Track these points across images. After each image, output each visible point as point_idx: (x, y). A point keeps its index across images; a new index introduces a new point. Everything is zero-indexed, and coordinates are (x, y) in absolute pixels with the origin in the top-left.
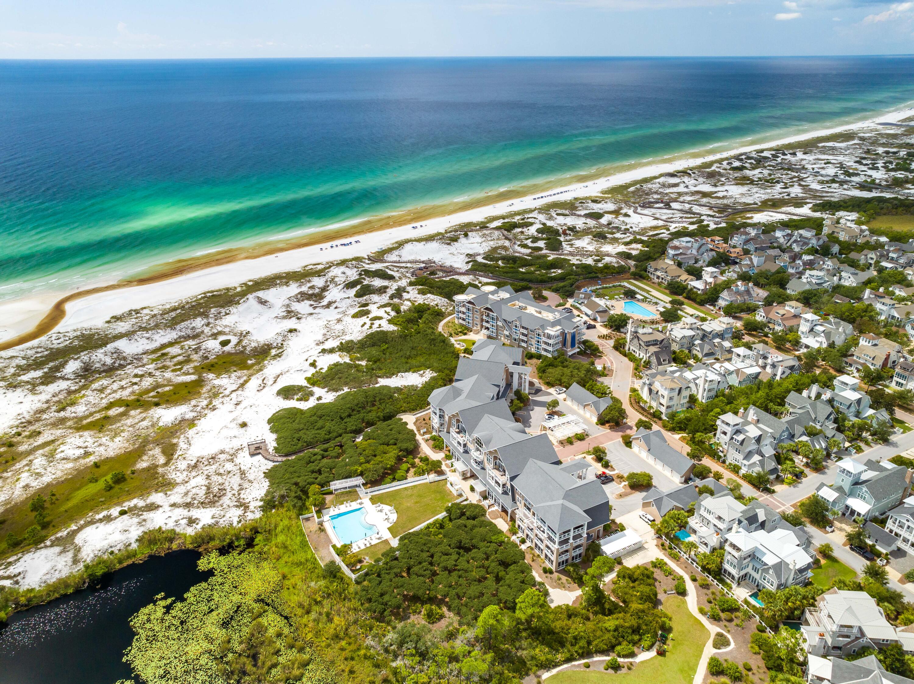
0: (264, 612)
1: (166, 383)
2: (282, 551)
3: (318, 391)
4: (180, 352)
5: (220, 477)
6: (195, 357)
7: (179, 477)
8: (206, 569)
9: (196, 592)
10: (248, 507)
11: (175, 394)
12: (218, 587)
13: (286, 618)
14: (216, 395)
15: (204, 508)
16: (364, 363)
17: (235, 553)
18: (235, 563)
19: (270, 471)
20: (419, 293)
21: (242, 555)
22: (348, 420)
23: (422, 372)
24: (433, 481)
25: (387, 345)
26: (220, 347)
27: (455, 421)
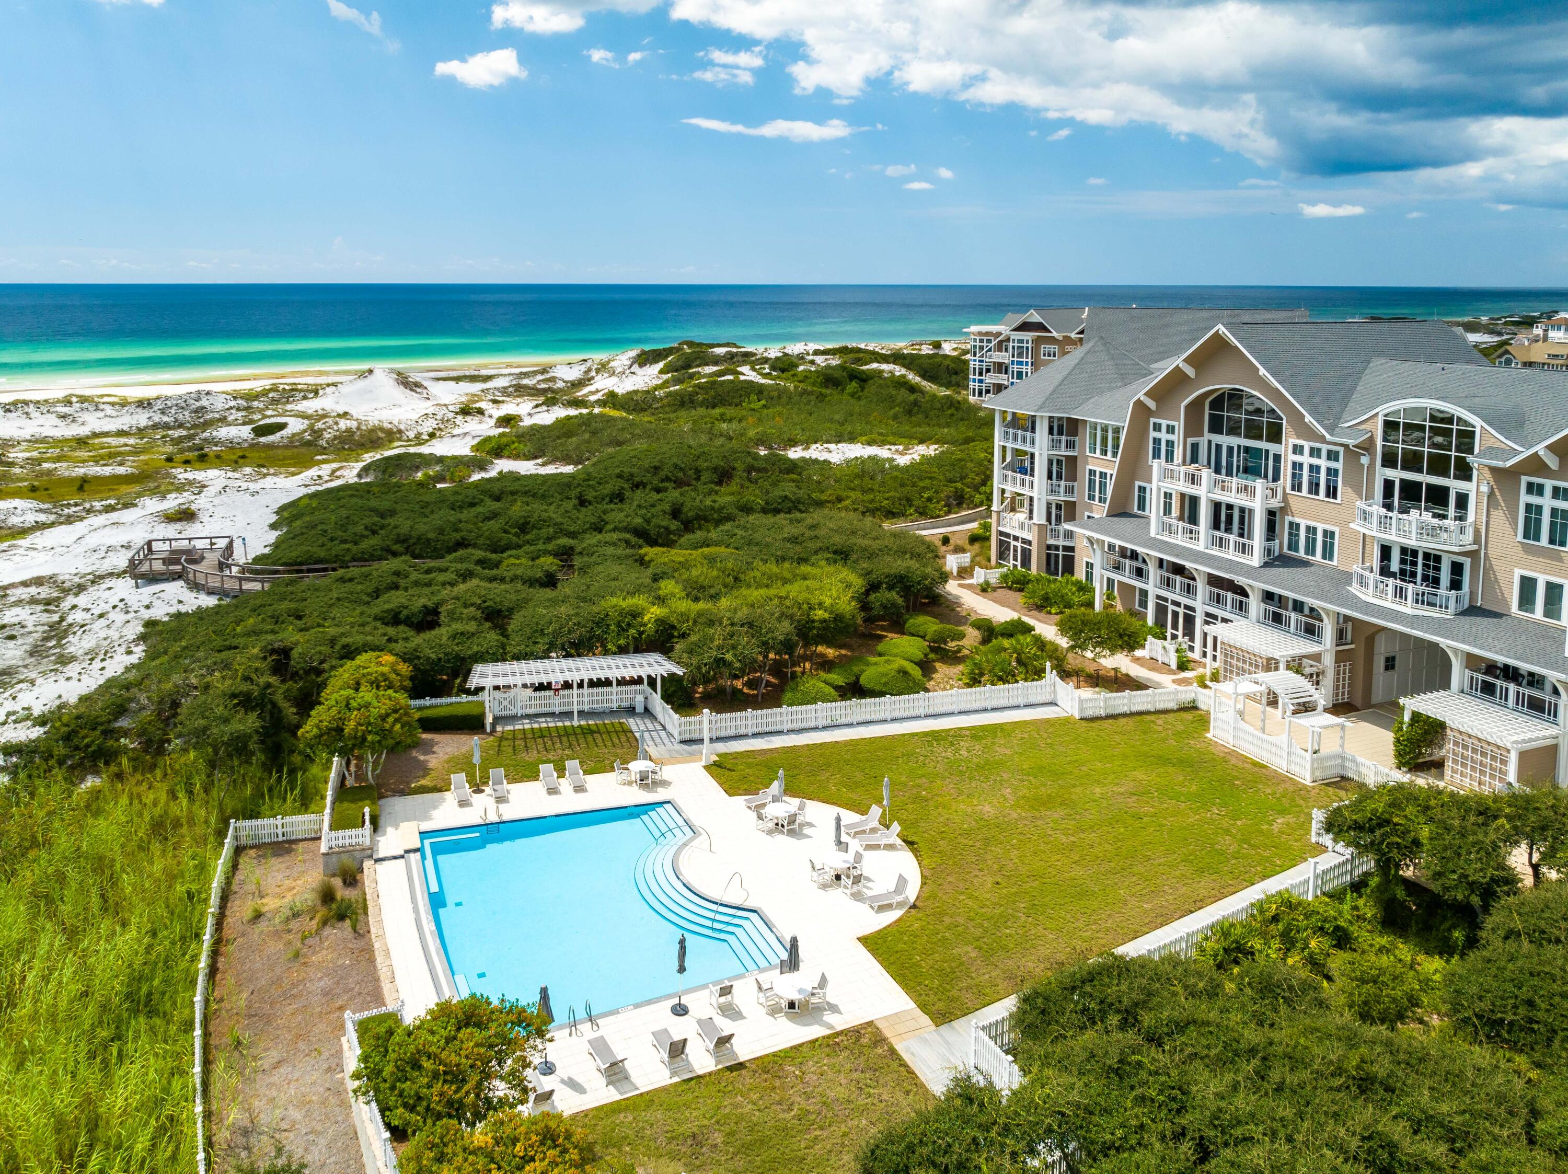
3: (508, 463)
22: (612, 506)
23: (901, 448)
24: (1102, 713)
25: (763, 402)
26: (252, 436)
27: (1175, 424)
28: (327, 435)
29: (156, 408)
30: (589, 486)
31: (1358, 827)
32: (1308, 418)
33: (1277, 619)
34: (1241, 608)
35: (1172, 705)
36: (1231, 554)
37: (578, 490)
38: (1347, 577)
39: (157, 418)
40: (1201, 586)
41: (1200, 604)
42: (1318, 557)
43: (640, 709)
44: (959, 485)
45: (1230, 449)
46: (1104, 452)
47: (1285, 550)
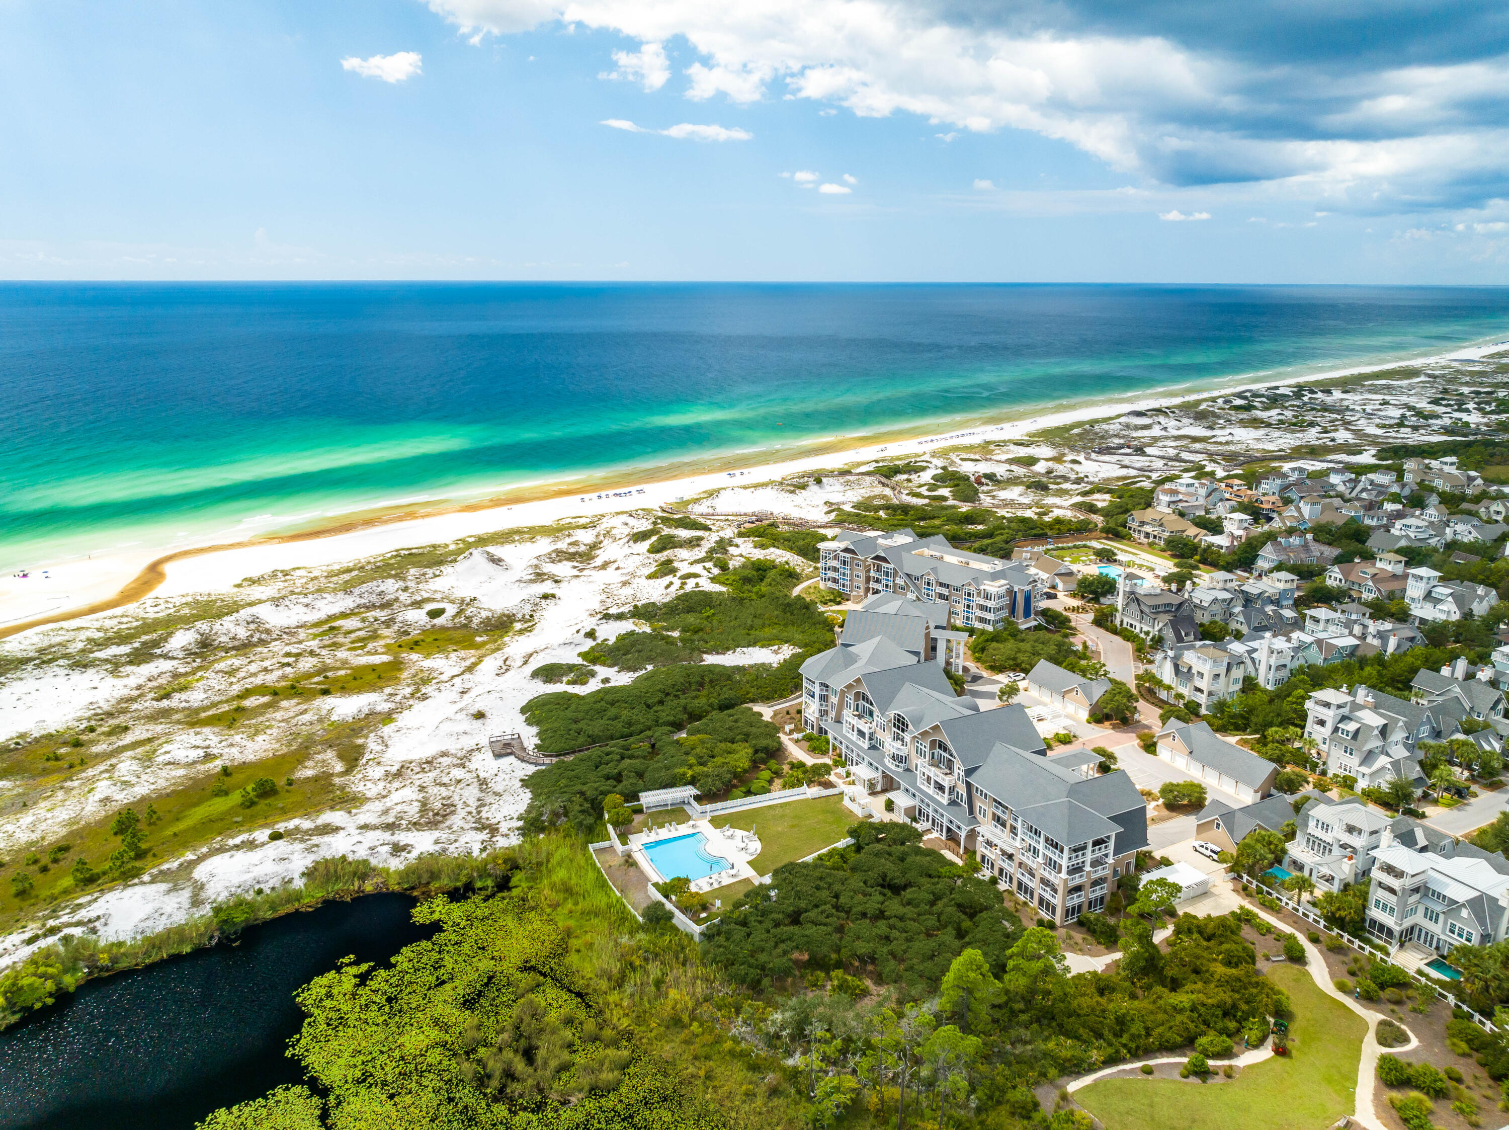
0: (538, 986)
1: (338, 664)
2: (562, 896)
3: (602, 671)
4: (360, 625)
5: (443, 789)
6: (385, 632)
7: (372, 790)
8: (428, 922)
9: (412, 955)
10: (497, 829)
11: (355, 679)
12: (450, 947)
13: (579, 995)
14: (426, 681)
15: (418, 830)
16: (676, 634)
17: (477, 898)
18: (479, 913)
19: (531, 777)
20: (755, 547)
21: (491, 901)
22: (659, 708)
23: (776, 647)
24: (817, 796)
25: (712, 611)
26: (429, 619)
27: (851, 698)
28: (476, 621)
35: (839, 793)
38: (885, 756)
39: (359, 601)
42: (881, 747)
43: (686, 803)
45: (866, 707)
47: (876, 743)
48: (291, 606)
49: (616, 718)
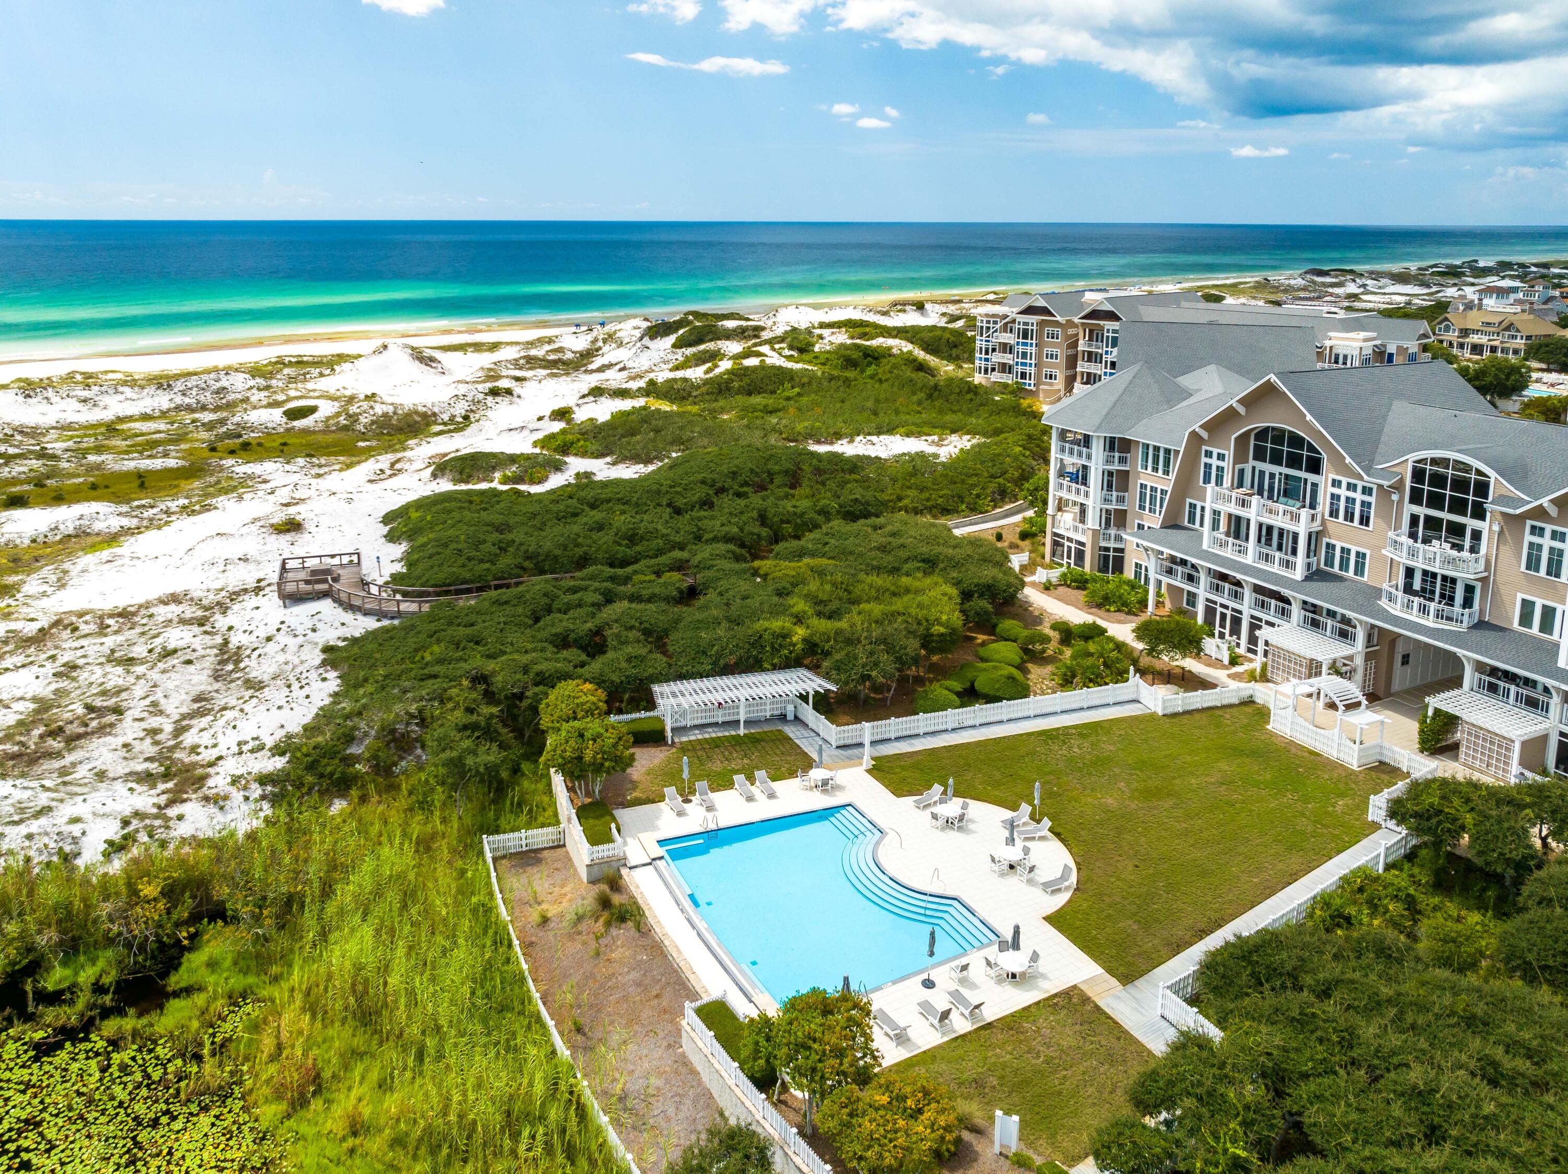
1: (80, 470)
3: (579, 462)
4: (164, 427)
5: (118, 670)
6: (200, 435)
10: (201, 779)
11: (93, 487)
14: (226, 490)
17: (18, 1041)
19: (355, 643)
20: (851, 339)
21: (62, 1055)
22: (702, 513)
23: (936, 438)
24: (1180, 709)
25: (797, 390)
26: (285, 420)
27: (1226, 453)
28: (363, 420)
29: (176, 390)
30: (677, 493)
31: (1416, 815)
32: (1348, 460)
33: (1315, 624)
34: (1284, 613)
35: (1235, 701)
36: (1275, 569)
37: (668, 496)
38: (1377, 593)
39: (179, 400)
40: (1247, 593)
41: (1247, 607)
42: (1351, 573)
43: (790, 717)
44: (1001, 480)
45: (1272, 476)
46: (1155, 469)
47: (1322, 566)
48: (54, 399)
49: (600, 527)
